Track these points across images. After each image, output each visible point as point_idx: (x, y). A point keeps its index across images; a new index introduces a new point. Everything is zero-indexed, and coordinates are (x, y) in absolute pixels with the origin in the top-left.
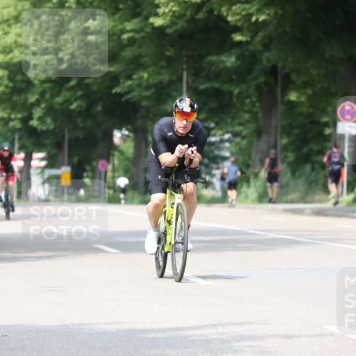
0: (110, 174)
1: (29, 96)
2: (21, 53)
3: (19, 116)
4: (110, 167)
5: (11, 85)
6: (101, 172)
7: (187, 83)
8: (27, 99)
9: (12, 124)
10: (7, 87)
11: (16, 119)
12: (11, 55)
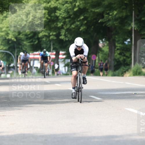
0: (97, 61)
1: (58, 23)
2: (55, 3)
3: (54, 33)
4: (97, 58)
5: (49, 18)
6: (93, 61)
7: (135, 17)
8: (57, 25)
9: (51, 37)
10: (47, 18)
11: (53, 35)
12: (50, 4)
